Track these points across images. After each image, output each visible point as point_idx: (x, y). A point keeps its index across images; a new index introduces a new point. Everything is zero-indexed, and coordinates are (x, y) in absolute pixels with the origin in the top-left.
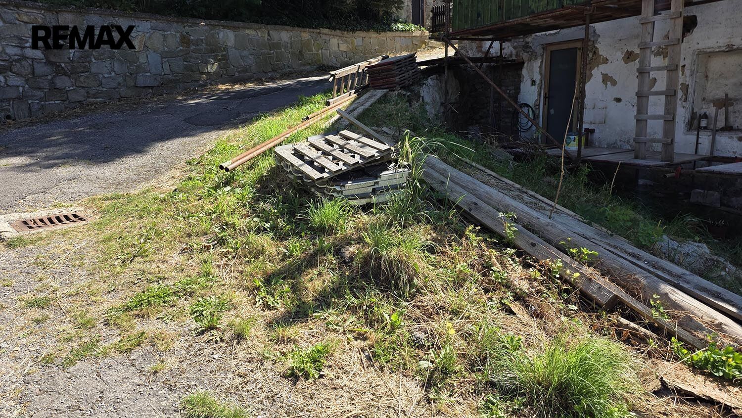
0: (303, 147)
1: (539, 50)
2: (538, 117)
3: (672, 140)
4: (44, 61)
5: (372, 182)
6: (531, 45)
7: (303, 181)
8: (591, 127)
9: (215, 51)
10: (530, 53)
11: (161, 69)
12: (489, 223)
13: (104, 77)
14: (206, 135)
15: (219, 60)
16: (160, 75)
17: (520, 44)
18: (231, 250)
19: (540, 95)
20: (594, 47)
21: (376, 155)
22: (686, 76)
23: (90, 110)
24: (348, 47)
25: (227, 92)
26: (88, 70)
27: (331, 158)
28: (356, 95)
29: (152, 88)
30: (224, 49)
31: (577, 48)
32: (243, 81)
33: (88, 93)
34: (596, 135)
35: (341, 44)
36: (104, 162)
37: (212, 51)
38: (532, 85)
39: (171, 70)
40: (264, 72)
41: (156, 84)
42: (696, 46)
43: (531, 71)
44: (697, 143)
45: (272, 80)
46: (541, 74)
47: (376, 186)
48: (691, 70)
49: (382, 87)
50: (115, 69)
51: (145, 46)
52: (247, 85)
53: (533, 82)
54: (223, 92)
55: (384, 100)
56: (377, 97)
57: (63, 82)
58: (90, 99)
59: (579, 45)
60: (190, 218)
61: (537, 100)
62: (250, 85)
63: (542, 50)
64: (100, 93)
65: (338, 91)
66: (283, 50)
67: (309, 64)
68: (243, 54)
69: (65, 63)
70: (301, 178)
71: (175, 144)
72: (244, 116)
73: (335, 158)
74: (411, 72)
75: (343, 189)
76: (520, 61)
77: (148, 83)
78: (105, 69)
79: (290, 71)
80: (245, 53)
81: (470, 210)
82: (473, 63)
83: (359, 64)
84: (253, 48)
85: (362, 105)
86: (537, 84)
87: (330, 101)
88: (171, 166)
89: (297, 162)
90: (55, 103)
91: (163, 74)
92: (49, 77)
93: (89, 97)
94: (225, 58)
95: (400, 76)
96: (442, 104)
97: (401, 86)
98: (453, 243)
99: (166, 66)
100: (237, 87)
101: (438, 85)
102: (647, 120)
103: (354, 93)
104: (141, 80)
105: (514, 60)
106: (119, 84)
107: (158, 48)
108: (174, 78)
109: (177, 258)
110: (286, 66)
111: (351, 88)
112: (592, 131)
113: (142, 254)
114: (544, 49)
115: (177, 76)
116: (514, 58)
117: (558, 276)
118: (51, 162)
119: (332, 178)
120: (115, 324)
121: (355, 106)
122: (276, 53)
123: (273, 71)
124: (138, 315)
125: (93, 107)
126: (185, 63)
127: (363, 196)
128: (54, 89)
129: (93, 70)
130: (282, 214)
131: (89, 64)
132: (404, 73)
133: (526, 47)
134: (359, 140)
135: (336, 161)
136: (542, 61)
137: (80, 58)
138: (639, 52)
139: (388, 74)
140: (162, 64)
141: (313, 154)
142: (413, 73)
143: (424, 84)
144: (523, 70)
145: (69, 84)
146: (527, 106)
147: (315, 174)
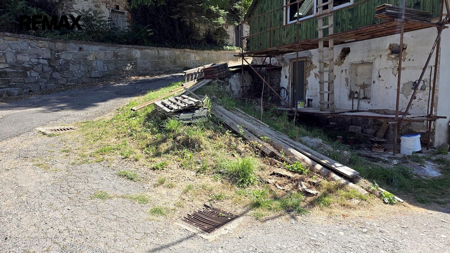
0: (166, 101)
1: (288, 62)
2: (289, 94)
3: (333, 102)
4: (48, 65)
5: (192, 114)
6: (285, 59)
7: (165, 115)
8: (310, 98)
9: (130, 60)
10: (284, 63)
11: (103, 69)
12: (236, 130)
13: (75, 72)
14: (125, 99)
15: (132, 65)
16: (103, 72)
17: (280, 58)
18: (134, 138)
19: (289, 83)
20: (311, 60)
21: (193, 103)
22: (347, 75)
23: (69, 88)
24: (200, 58)
25: (135, 81)
26: (68, 69)
27: (176, 105)
28: (197, 82)
29: (98, 78)
30: (135, 59)
31: (304, 61)
32: (144, 75)
33: (67, 80)
34: (313, 102)
35: (196, 56)
36: (79, 110)
37: (129, 60)
38: (286, 78)
39: (108, 69)
40: (155, 70)
41: (100, 76)
42: (351, 61)
43: (285, 71)
44: (353, 105)
45: (159, 74)
46: (289, 73)
47: (193, 116)
48: (349, 71)
49: (210, 78)
50: (81, 69)
51: (96, 58)
52: (146, 77)
53: (286, 77)
54: (133, 80)
55: (209, 84)
56: (206, 83)
57: (56, 75)
58: (68, 83)
59: (305, 60)
60: (119, 128)
61: (288, 86)
62: (148, 77)
63: (289, 62)
64: (73, 81)
65: (188, 80)
66: (165, 59)
67: (179, 67)
68: (144, 62)
69: (57, 66)
70: (164, 113)
71: (111, 102)
72: (143, 91)
73: (178, 105)
74: (225, 71)
75: (179, 116)
76: (281, 66)
77: (97, 75)
78: (76, 69)
79: (169, 70)
80: (146, 61)
81: (230, 125)
82: (253, 68)
83: (199, 68)
84: (149, 58)
85: (198, 86)
86: (288, 78)
87: (183, 84)
88: (110, 111)
89: (162, 106)
90: (52, 85)
91: (104, 71)
92: (50, 73)
93: (68, 82)
94: (136, 64)
95: (219, 74)
96: (242, 87)
97: (219, 78)
98: (220, 136)
99: (106, 68)
100: (141, 78)
101: (240, 78)
102: (324, 94)
103: (197, 81)
104: (93, 74)
105: (277, 66)
106: (82, 76)
107: (102, 59)
108: (109, 73)
109: (114, 140)
110: (167, 68)
111: (195, 79)
112: (311, 100)
113: (101, 138)
114: (290, 61)
115: (111, 72)
116: (278, 65)
117: (255, 146)
118: (56, 109)
119: (175, 112)
120: (93, 156)
121: (194, 86)
122: (162, 61)
123: (160, 70)
124: (101, 154)
125: (70, 87)
126: (115, 66)
127: (187, 120)
128: (52, 78)
129: (71, 69)
130: (155, 126)
131: (69, 66)
132: (221, 72)
133: (283, 60)
134: (188, 98)
135: (178, 106)
136: (290, 67)
137: (64, 64)
138: (329, 63)
139: (213, 73)
140: (104, 66)
141: (169, 103)
142: (226, 72)
143: (231, 77)
144: (282, 71)
145: (58, 76)
146: (284, 88)
147: (168, 110)
